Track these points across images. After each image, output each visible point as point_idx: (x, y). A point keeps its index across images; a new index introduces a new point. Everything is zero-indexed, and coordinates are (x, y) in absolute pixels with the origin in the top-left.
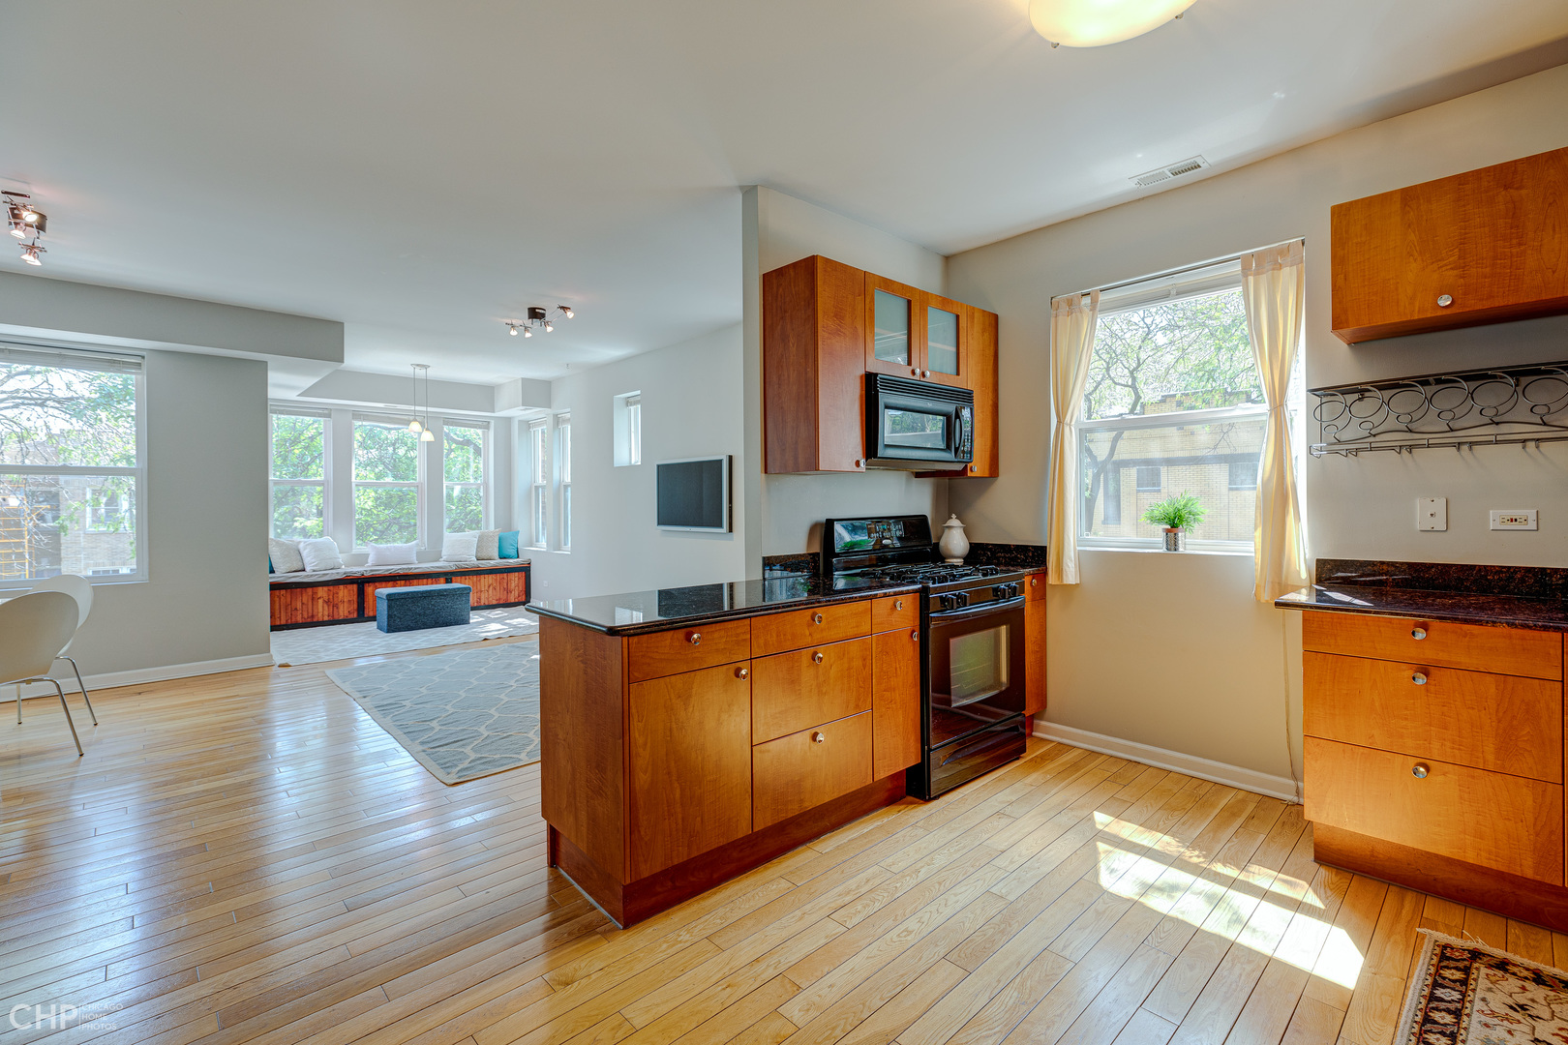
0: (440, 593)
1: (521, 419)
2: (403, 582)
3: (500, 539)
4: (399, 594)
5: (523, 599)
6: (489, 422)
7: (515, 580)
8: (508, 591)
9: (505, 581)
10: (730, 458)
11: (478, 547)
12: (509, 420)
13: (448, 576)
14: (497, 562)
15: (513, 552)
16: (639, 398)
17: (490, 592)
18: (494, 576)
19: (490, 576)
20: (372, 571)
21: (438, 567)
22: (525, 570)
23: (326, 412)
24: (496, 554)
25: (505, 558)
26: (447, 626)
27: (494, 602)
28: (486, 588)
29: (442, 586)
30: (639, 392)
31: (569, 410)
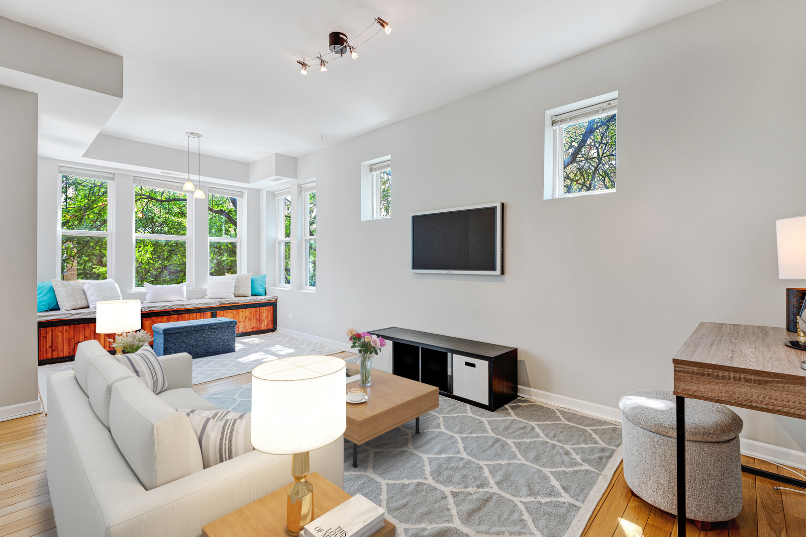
0: (210, 327)
1: (268, 190)
2: (176, 316)
3: (252, 281)
4: (174, 329)
5: (271, 326)
6: (243, 193)
7: (266, 312)
8: (260, 321)
9: (258, 313)
10: (503, 205)
11: (235, 287)
12: (258, 191)
13: (214, 311)
14: (250, 299)
15: (262, 291)
16: (389, 163)
17: (247, 322)
18: (249, 310)
19: (247, 310)
20: (149, 307)
21: (205, 304)
22: (273, 305)
23: (110, 176)
24: (249, 293)
25: (256, 295)
26: (216, 354)
27: (250, 330)
28: (244, 319)
29: (208, 320)
30: (389, 157)
31: (315, 179)
